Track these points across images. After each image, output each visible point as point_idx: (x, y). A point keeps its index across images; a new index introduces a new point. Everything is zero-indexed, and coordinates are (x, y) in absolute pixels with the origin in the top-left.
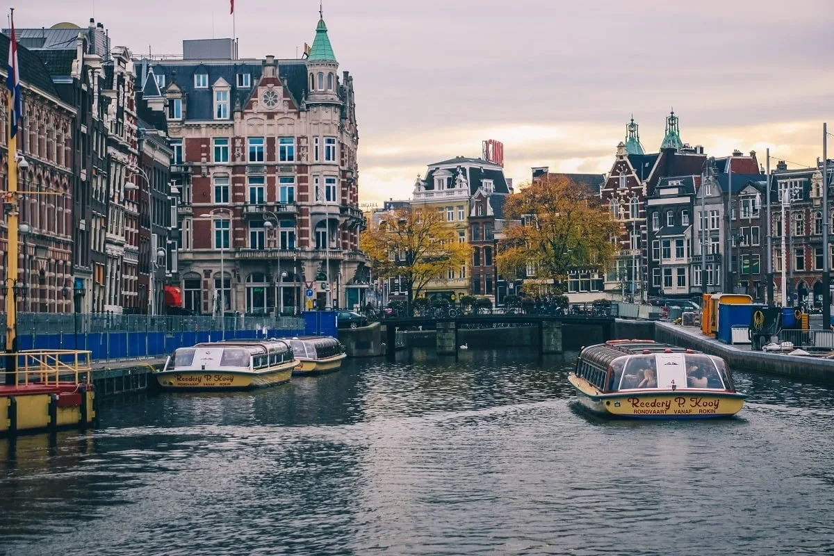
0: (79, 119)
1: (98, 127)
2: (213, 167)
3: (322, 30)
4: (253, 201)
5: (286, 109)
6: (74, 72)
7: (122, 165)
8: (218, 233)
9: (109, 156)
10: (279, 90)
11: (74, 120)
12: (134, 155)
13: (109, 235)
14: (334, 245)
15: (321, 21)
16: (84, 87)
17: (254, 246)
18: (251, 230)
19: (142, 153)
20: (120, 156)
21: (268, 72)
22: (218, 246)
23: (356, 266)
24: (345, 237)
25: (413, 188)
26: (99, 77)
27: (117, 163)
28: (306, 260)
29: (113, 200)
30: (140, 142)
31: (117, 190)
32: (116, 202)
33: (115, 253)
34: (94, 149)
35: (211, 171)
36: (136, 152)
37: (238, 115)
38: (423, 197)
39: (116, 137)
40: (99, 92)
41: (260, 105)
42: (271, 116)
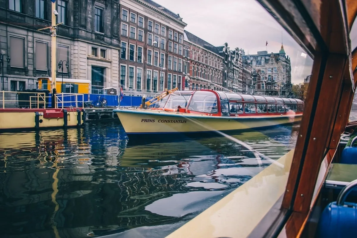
0: (224, 60)
1: (231, 62)
2: (261, 74)
3: (282, 47)
4: (269, 80)
5: (275, 62)
6: (223, 50)
7: (238, 71)
8: (262, 86)
9: (234, 68)
10: (274, 59)
11: (223, 60)
12: (241, 69)
13: (234, 84)
14: (284, 88)
15: (282, 46)
16: (226, 54)
17: (269, 88)
18: (268, 86)
19: (243, 69)
20: (237, 69)
21: (272, 56)
22: (262, 88)
23: (289, 93)
24: (287, 87)
25: (304, 80)
26: (231, 52)
27: (236, 70)
28: (279, 91)
29: (235, 77)
30: (243, 67)
31: (236, 75)
32: (236, 78)
33: (236, 88)
34: (229, 66)
35: (261, 75)
36: (242, 69)
37: (266, 64)
38: (306, 82)
39: (236, 65)
40: (231, 55)
41: (270, 62)
42: (272, 64)
